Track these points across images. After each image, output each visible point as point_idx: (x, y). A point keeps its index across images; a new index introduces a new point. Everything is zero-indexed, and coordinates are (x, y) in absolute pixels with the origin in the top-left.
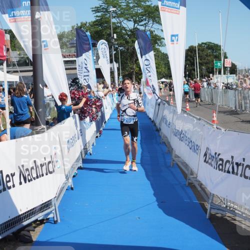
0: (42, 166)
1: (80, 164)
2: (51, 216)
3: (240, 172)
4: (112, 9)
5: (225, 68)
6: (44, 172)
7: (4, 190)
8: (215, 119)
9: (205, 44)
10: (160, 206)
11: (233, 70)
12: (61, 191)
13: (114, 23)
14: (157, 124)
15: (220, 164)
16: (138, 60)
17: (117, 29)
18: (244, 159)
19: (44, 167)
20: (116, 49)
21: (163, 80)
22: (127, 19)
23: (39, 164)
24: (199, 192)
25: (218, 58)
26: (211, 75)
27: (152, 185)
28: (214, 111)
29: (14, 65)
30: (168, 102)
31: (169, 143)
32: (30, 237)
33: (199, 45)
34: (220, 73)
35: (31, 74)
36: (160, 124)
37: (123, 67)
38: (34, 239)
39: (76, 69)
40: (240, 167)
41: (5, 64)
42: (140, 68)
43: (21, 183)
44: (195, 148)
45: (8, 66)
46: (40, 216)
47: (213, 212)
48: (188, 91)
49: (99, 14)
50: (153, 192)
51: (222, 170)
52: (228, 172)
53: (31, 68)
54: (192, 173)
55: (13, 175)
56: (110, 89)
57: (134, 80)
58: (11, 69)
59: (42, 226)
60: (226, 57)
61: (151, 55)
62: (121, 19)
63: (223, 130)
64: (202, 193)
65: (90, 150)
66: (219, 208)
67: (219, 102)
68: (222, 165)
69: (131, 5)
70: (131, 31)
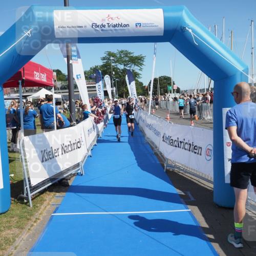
0: (74, 144)
1: (95, 143)
2: (79, 171)
3: (182, 146)
4: (112, 58)
5: (174, 90)
6: (75, 148)
7: (53, 157)
8: (168, 117)
9: (163, 77)
10: (139, 165)
11: (178, 91)
12: (85, 158)
13: (113, 66)
14: (137, 120)
15: (171, 142)
16: (126, 85)
17: (115, 69)
18: (184, 139)
19: (75, 145)
20: (114, 80)
21: (140, 96)
22: (120, 64)
23: (72, 143)
24: (160, 157)
25: (170, 84)
26: (166, 94)
27: (134, 154)
28: (168, 113)
29: (59, 89)
30: (143, 109)
31: (144, 131)
32: (68, 183)
33: (160, 78)
34: (171, 92)
35: (68, 94)
36: (139, 120)
37: (118, 90)
38: (70, 184)
39: (96, 91)
40: (182, 144)
41: (53, 88)
42: (128, 90)
43: (62, 154)
44: (158, 134)
45: (55, 89)
46: (73, 172)
47: (168, 168)
48: (183, 105)
49: (105, 61)
50: (134, 158)
51: (172, 145)
52: (176, 146)
53: (67, 91)
54: (156, 147)
55: (58, 149)
56: (111, 102)
57: (124, 97)
58: (57, 91)
59: (74, 177)
60: (174, 84)
61: (133, 83)
62: (117, 64)
63: (173, 123)
64: (162, 158)
65: (101, 135)
66: (171, 166)
67: (170, 108)
68: (172, 142)
69: (122, 56)
70: (122, 70)
